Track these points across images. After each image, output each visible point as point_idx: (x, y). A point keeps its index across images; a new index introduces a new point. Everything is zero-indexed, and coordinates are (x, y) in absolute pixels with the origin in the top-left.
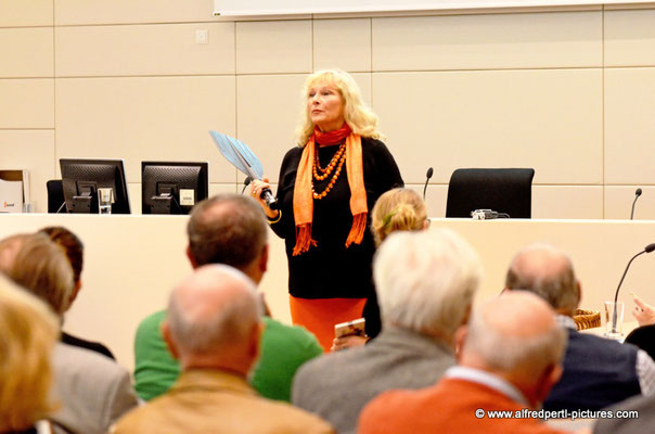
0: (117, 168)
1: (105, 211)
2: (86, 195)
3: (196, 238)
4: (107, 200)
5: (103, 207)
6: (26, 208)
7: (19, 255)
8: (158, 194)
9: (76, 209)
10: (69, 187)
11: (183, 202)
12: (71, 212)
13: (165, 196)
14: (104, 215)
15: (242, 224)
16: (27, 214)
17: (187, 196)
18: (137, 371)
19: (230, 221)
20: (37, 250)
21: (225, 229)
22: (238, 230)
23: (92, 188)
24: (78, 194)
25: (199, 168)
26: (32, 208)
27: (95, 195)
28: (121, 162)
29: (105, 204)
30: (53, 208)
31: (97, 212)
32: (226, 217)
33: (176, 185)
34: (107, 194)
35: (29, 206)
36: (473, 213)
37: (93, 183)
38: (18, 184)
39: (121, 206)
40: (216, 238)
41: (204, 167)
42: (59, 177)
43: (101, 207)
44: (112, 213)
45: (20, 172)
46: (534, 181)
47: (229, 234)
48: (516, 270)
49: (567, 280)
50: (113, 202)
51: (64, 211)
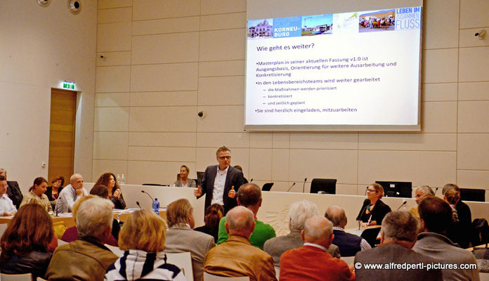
36: (318, 192)
46: (336, 183)
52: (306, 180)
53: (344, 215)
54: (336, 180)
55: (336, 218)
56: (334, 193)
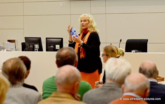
0: (39, 39)
1: (36, 51)
2: (31, 46)
3: (59, 59)
4: (37, 48)
5: (36, 50)
6: (16, 50)
7: (13, 64)
8: (50, 46)
9: (29, 50)
10: (27, 44)
11: (56, 48)
12: (28, 51)
13: (52, 47)
14: (36, 52)
15: (71, 55)
16: (16, 51)
17: (58, 47)
18: (43, 94)
19: (68, 54)
20: (17, 63)
21: (66, 56)
22: (70, 57)
23: (33, 45)
24: (30, 46)
25: (61, 39)
26: (18, 50)
27: (34, 47)
28: (41, 38)
29: (36, 49)
30: (23, 50)
31: (34, 51)
32: (66, 53)
33: (55, 44)
34: (37, 46)
35: (17, 49)
36: (132, 51)
37: (33, 43)
38: (14, 43)
39: (41, 49)
40: (64, 59)
41: (62, 39)
42: (25, 42)
43: (35, 50)
44: (38, 51)
45: (15, 40)
46: (148, 42)
47: (68, 58)
48: (142, 67)
49: (155, 70)
50: (38, 48)
51: (26, 51)
52: (121, 41)
53: (156, 68)
54: (147, 40)
55: (150, 71)
56: (146, 52)
